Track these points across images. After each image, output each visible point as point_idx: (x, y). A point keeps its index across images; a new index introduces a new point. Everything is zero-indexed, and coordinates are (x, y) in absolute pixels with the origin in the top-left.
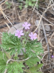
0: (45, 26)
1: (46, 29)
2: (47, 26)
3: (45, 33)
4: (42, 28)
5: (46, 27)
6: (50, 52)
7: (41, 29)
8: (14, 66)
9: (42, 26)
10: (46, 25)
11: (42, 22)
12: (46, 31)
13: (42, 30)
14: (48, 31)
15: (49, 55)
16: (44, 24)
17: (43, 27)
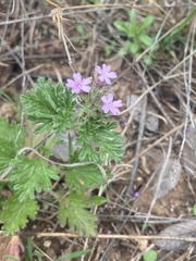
0: (148, 116)
1: (148, 124)
2: (154, 120)
3: (141, 131)
4: (140, 118)
5: (149, 119)
6: (135, 183)
7: (136, 119)
8: (32, 168)
9: (140, 114)
11: (145, 105)
12: (146, 130)
13: (137, 124)
14: (149, 132)
15: (130, 187)
16: (147, 109)
17: (143, 117)
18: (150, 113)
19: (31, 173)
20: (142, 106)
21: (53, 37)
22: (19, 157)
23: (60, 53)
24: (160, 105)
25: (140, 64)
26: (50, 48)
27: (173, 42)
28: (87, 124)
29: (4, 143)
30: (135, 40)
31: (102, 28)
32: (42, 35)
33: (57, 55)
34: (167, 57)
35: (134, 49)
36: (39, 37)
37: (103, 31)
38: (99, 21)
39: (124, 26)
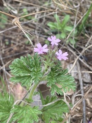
0: (82, 75)
1: (84, 79)
2: (87, 75)
4: (78, 77)
5: (84, 76)
7: (76, 78)
9: (77, 74)
10: (84, 73)
12: (84, 83)
13: (78, 80)
14: (87, 83)
16: (81, 70)
17: (80, 75)
18: (83, 72)
19: (24, 114)
20: (77, 69)
21: (12, 45)
22: (15, 106)
23: (19, 52)
24: (88, 66)
25: (69, 45)
26: (12, 51)
27: (85, 28)
28: (50, 73)
29: (3, 103)
30: (62, 31)
31: (40, 32)
32: (5, 45)
33: (17, 54)
34: (83, 38)
35: (63, 36)
36: (4, 47)
37: (41, 33)
38: (37, 28)
39: (54, 25)
